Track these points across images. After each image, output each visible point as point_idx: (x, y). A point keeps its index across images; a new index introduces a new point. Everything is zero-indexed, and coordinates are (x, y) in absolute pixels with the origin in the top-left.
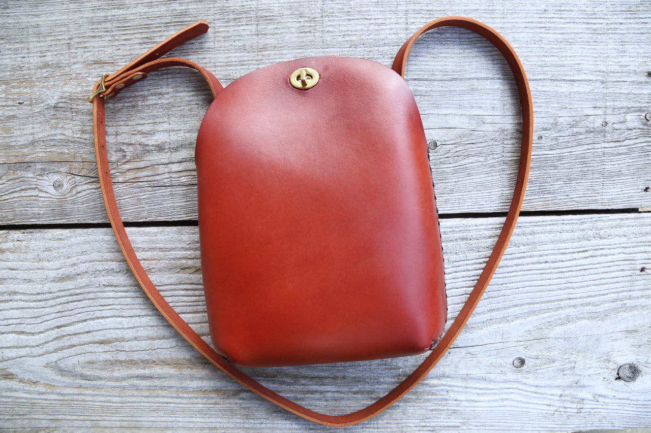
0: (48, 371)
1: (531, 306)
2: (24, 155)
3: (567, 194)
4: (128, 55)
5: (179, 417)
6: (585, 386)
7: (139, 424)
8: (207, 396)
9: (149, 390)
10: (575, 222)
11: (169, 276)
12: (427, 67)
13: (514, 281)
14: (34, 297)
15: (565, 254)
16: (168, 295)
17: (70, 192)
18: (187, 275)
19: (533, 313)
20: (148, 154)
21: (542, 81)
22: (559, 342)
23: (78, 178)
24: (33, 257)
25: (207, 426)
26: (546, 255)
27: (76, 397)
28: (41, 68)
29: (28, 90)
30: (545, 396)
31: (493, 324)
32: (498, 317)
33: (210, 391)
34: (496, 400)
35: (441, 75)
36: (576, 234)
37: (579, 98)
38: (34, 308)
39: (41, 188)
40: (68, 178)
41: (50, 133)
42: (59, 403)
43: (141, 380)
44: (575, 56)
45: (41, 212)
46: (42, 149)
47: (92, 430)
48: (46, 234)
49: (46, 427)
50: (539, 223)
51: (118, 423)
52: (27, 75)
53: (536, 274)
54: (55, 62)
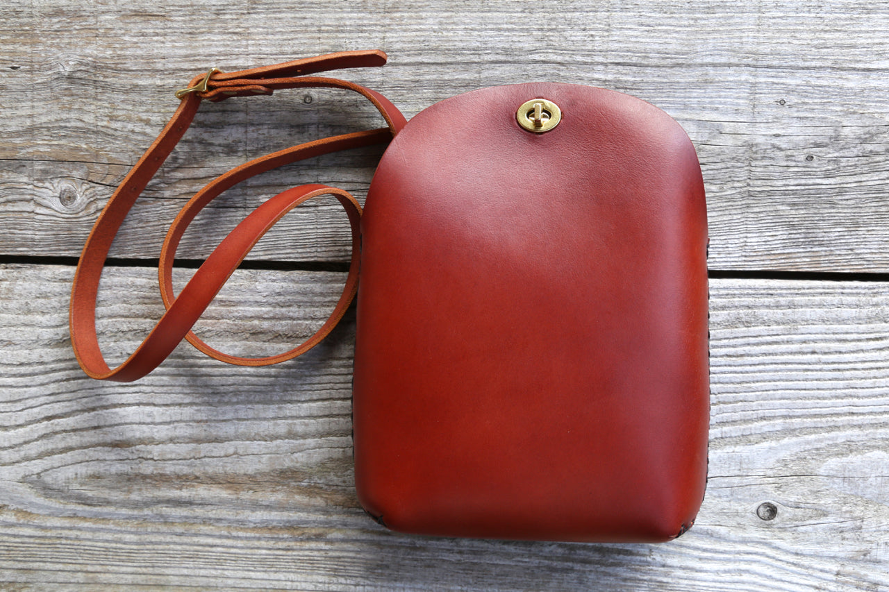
0: (24, 489)
1: (787, 421)
2: (15, 148)
3: (851, 247)
4: (188, 6)
5: (228, 569)
6: (879, 562)
7: (163, 580)
8: (276, 536)
9: (185, 523)
10: (863, 291)
11: (231, 343)
12: (637, 45)
13: (759, 379)
14: (14, 369)
15: (845, 341)
16: (228, 373)
17: (85, 209)
18: (259, 344)
19: (791, 432)
20: (211, 157)
21: (817, 70)
22: (834, 483)
23: (101, 188)
24: (17, 306)
25: (271, 586)
26: (814, 341)
27: (65, 533)
28: (50, 16)
29: (27, 49)
30: (811, 572)
31: (725, 445)
32: (733, 435)
33: (281, 528)
34: (729, 572)
35: (659, 58)
36: (865, 311)
37: (877, 97)
38: (11, 386)
39: (40, 200)
40: (84, 187)
41: (59, 117)
42: (37, 541)
43: (174, 507)
44: (875, 31)
45: (37, 237)
46: (45, 140)
47: (85, 588)
48: (43, 271)
49: (10, 582)
50: (803, 291)
51: (130, 577)
52: (27, 24)
53: (796, 370)
54: (72, 8)
